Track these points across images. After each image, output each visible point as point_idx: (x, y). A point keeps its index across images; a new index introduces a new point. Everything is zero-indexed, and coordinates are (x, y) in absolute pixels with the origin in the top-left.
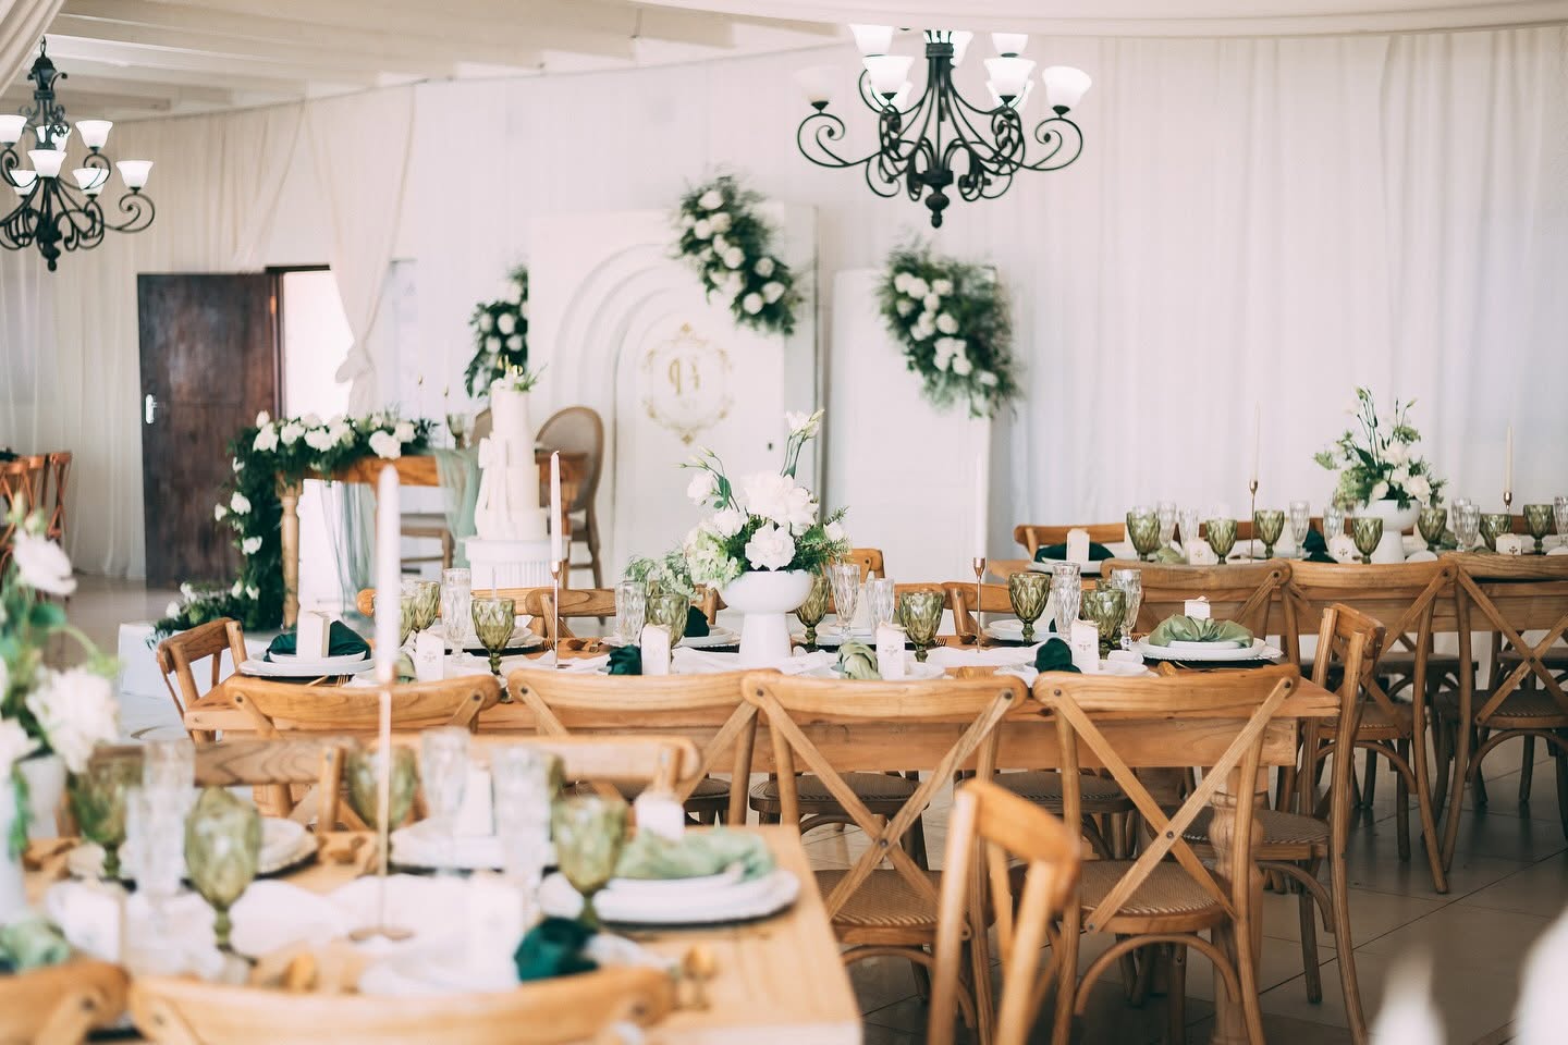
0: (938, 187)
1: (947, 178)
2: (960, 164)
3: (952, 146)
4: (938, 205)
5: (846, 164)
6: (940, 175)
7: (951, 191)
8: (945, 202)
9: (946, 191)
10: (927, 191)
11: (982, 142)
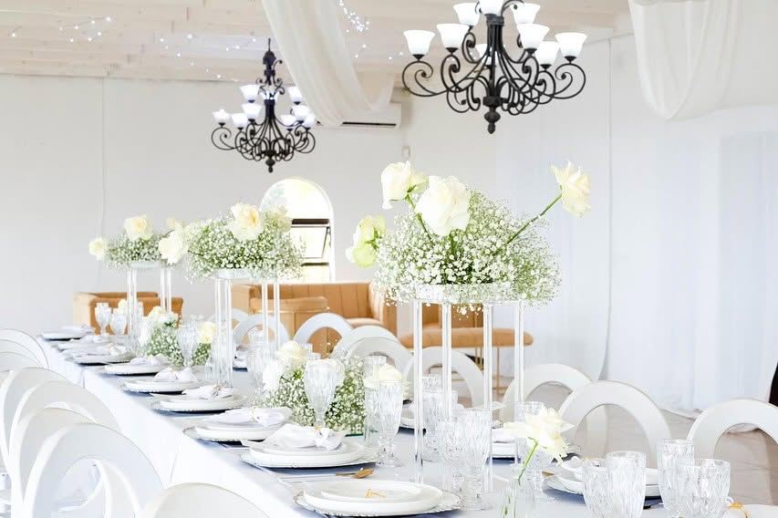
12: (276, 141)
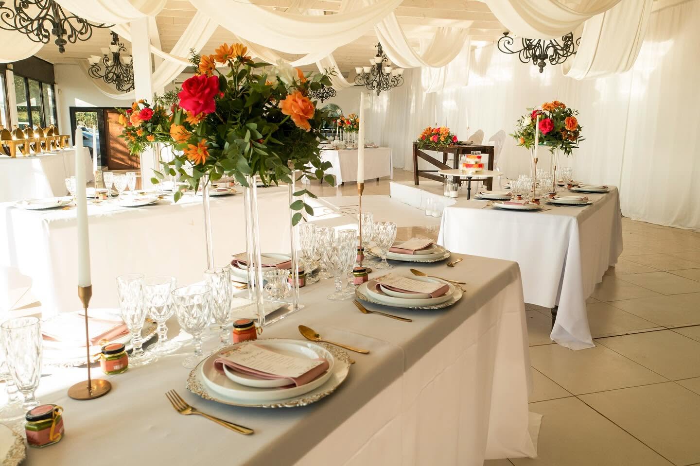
0: (543, 59)
1: (546, 57)
2: (550, 52)
3: (548, 47)
4: (542, 66)
5: (513, 53)
6: (544, 56)
7: (547, 61)
8: (545, 64)
9: (545, 61)
10: (539, 61)
11: (558, 45)
12: (324, 93)
